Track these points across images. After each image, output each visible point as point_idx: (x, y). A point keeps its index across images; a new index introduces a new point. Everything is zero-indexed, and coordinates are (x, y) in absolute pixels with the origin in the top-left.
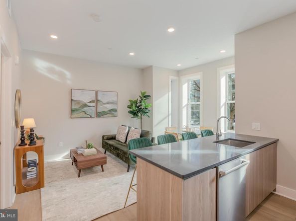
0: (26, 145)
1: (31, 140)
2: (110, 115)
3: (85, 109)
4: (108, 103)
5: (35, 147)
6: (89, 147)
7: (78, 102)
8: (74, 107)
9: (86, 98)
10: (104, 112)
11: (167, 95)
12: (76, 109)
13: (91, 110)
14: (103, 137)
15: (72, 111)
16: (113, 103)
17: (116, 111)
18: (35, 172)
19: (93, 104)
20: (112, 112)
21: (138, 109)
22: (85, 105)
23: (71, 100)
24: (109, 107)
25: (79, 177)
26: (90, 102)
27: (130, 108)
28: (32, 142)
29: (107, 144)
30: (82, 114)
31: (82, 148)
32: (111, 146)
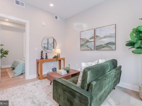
2: (108, 49)
4: (105, 37)
8: (82, 43)
10: (101, 45)
16: (110, 37)
17: (114, 44)
19: (93, 40)
20: (110, 46)
22: (88, 41)
23: (81, 39)
24: (107, 40)
30: (86, 48)
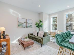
0: (1, 38)
1: (4, 36)
2: (30, 27)
3: (23, 25)
4: (30, 23)
5: (6, 40)
6: (26, 38)
7: (20, 22)
8: (19, 24)
9: (23, 21)
11: (46, 21)
12: (20, 25)
13: (25, 25)
14: (29, 34)
15: (18, 25)
17: (32, 26)
18: (6, 50)
19: (25, 23)
21: (39, 25)
22: (23, 24)
25: (24, 50)
26: (24, 23)
27: (36, 25)
28: (4, 37)
29: (31, 37)
30: (22, 27)
31: (23, 38)
32: (32, 37)
